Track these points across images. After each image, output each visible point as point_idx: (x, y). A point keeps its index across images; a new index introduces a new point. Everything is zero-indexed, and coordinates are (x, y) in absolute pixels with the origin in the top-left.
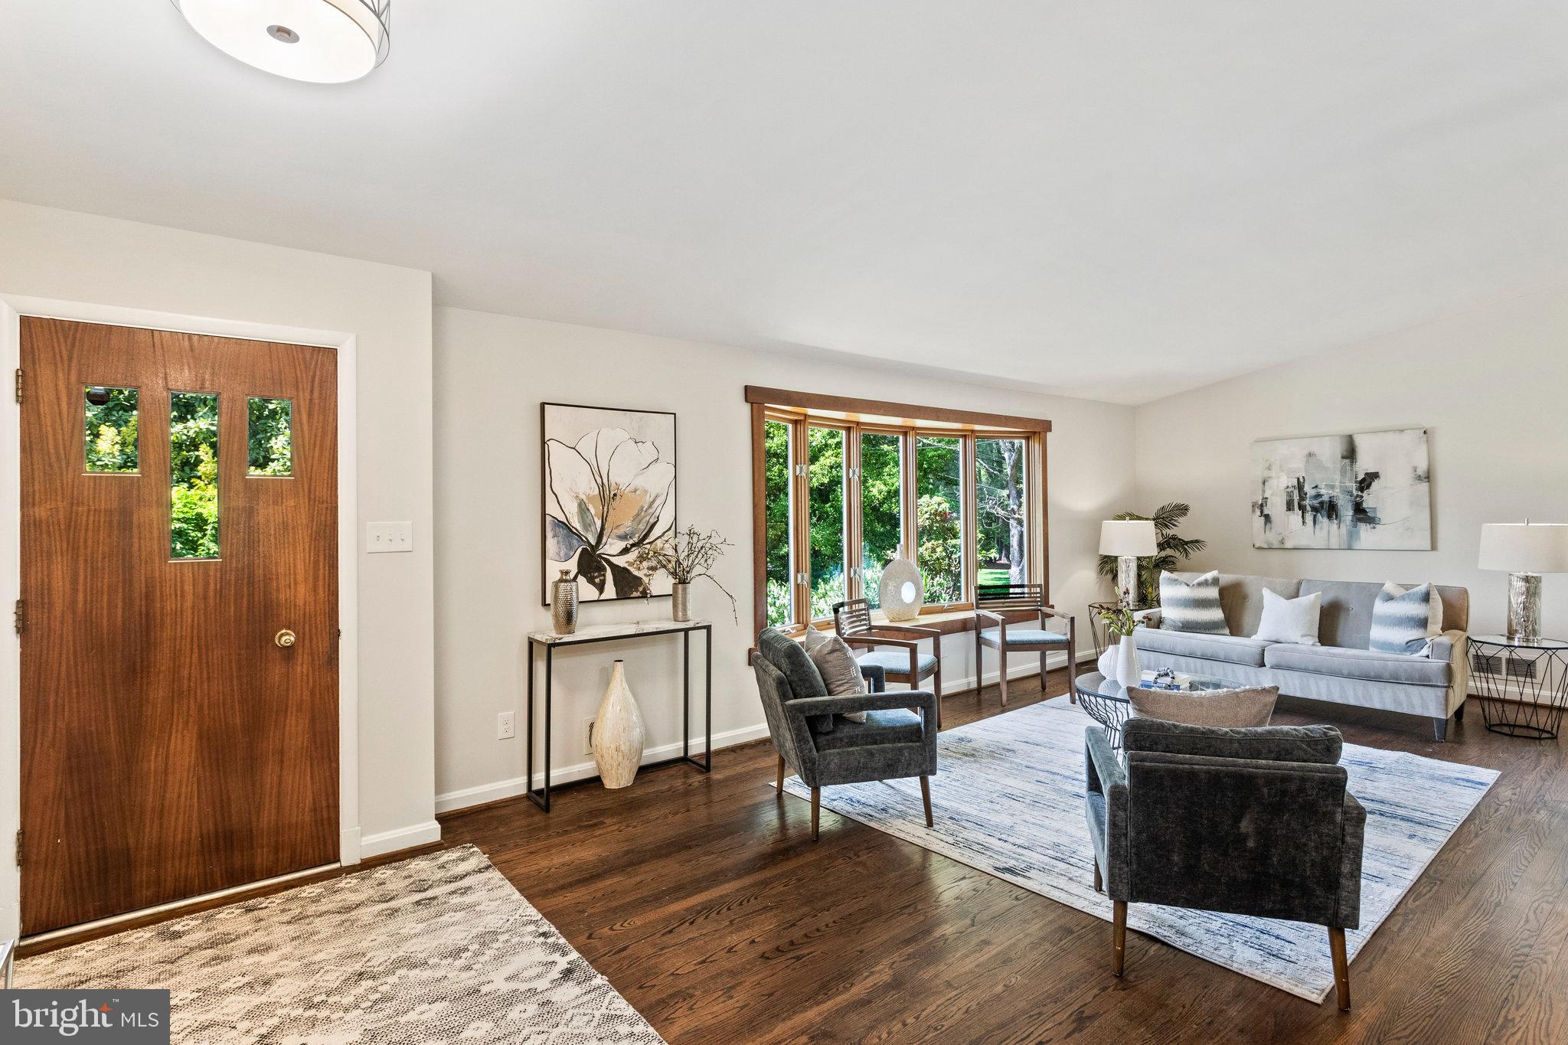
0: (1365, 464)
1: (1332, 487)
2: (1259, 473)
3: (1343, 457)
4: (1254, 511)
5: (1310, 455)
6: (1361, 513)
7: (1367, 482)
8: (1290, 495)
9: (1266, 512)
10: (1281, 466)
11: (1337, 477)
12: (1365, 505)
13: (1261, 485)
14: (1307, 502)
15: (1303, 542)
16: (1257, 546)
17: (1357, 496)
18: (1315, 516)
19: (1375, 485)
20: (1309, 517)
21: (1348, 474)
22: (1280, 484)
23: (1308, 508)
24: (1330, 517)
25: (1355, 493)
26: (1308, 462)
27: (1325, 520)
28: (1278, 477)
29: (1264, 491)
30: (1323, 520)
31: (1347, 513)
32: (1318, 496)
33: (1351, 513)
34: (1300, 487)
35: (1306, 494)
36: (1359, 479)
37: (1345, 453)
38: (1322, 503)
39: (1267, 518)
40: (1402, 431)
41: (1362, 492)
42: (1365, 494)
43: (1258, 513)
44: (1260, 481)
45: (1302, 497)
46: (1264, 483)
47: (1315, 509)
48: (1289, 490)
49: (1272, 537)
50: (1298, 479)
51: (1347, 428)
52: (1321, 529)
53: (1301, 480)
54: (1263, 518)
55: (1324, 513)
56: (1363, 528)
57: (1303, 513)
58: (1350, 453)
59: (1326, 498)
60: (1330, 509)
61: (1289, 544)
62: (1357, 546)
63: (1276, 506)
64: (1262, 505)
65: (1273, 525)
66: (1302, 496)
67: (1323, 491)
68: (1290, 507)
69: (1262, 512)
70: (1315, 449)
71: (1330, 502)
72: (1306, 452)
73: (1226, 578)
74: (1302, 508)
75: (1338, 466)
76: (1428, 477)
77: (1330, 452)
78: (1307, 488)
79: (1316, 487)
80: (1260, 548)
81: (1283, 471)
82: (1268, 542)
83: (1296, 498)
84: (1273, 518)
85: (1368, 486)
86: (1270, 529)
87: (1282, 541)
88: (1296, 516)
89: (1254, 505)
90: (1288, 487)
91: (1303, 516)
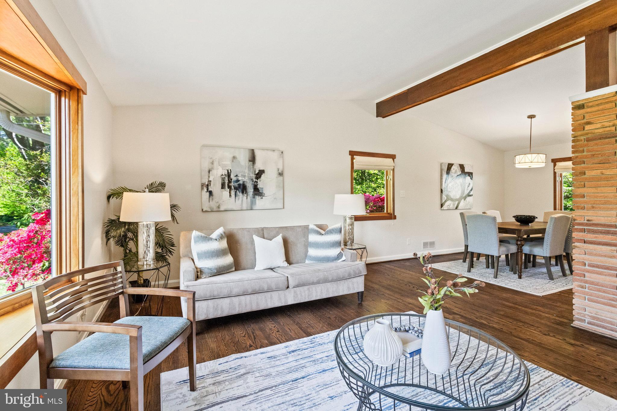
0: (259, 166)
1: (244, 176)
2: (206, 165)
3: (250, 161)
4: (202, 189)
5: (234, 158)
6: (257, 191)
7: (260, 174)
8: (223, 179)
9: (210, 189)
10: (219, 162)
11: (247, 171)
12: (258, 187)
13: (207, 173)
14: (232, 184)
15: (229, 207)
16: (204, 210)
17: (255, 181)
18: (236, 192)
19: (263, 176)
20: (233, 192)
21: (252, 170)
22: (219, 172)
23: (233, 187)
24: (243, 193)
25: (254, 180)
26: (233, 161)
27: (241, 194)
28: (217, 169)
29: (209, 177)
30: (240, 194)
31: (251, 190)
32: (238, 181)
33: (252, 190)
34: (229, 175)
35: (232, 179)
36: (256, 173)
37: (250, 159)
38: (239, 185)
39: (211, 193)
40: (274, 151)
41: (257, 180)
42: (258, 181)
43: (205, 190)
44: (207, 170)
46: (209, 172)
47: (236, 188)
48: (223, 177)
49: (213, 204)
50: (228, 171)
51: (252, 146)
52: (239, 199)
53: (230, 172)
54: (208, 193)
55: (240, 190)
56: (258, 198)
57: (230, 190)
58: (253, 160)
59: (241, 182)
60: (242, 188)
61: (222, 208)
62: (255, 208)
63: (216, 187)
64: (208, 185)
65: (214, 197)
66: (230, 181)
67: (240, 178)
68: (223, 186)
69: (207, 190)
70: (236, 155)
71: (243, 184)
72: (232, 156)
74: (229, 187)
75: (247, 165)
76: (281, 174)
77: (243, 158)
78: (232, 176)
79: (237, 176)
80: (206, 211)
81: (220, 165)
82: (210, 208)
83: (227, 181)
84: (214, 193)
85: (260, 177)
86: (212, 199)
87: (219, 207)
88: (226, 192)
89: (203, 185)
90: (222, 175)
91: (230, 192)
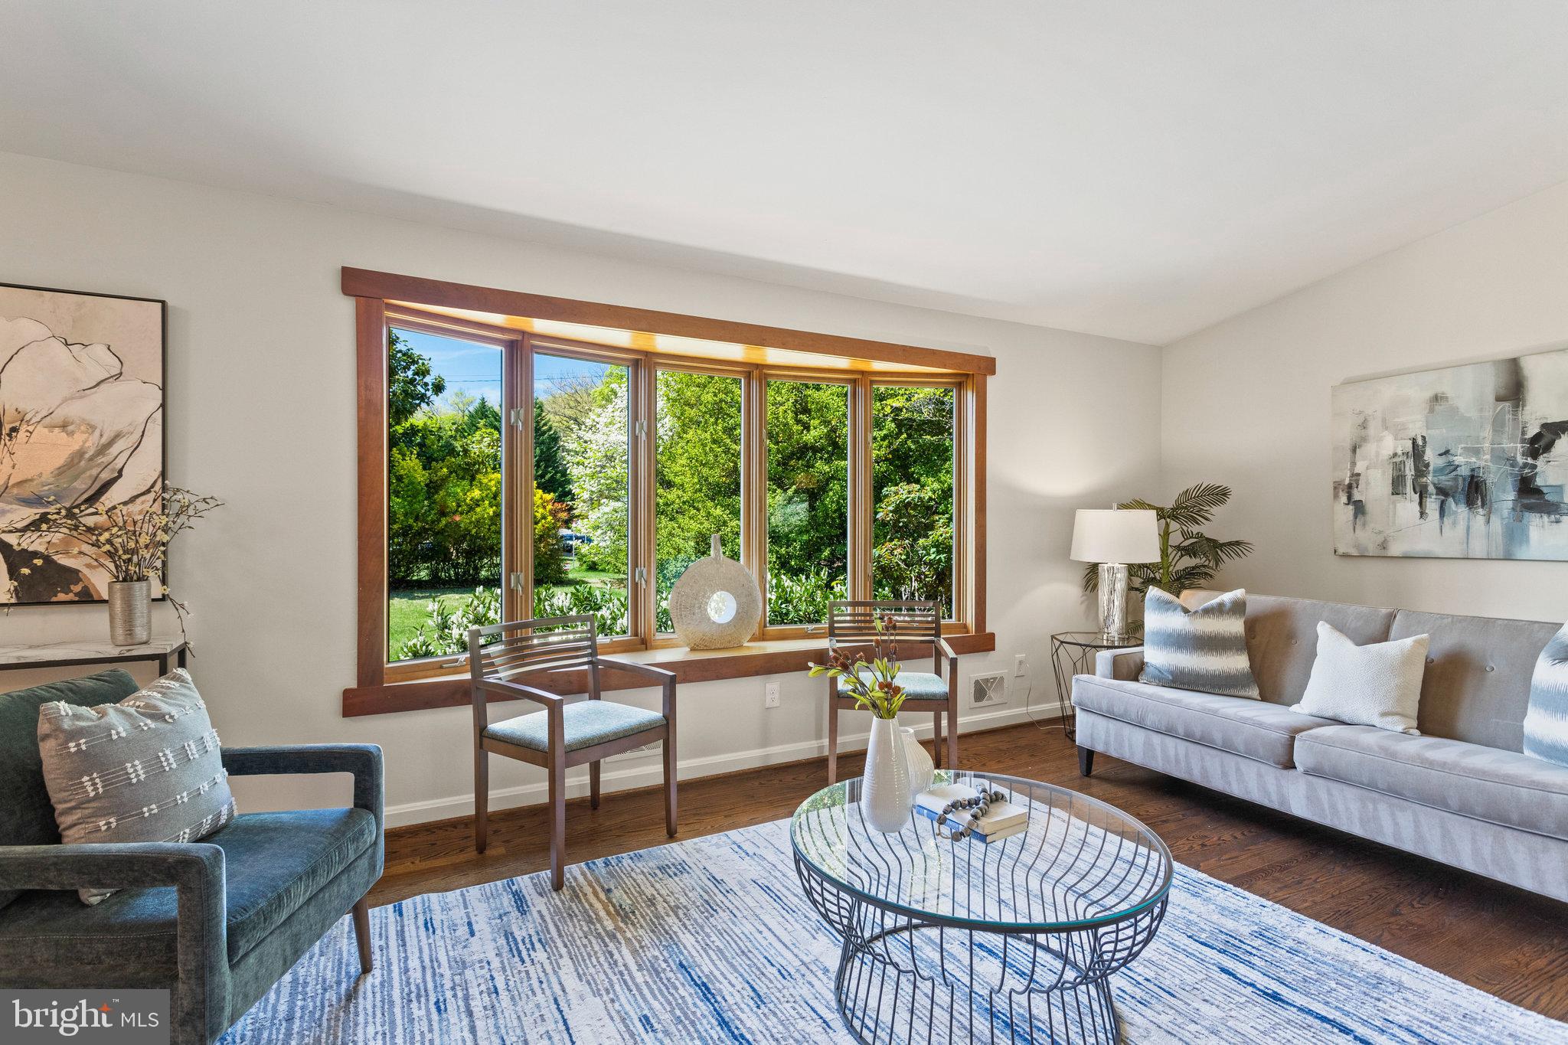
0: (1541, 410)
1: (1477, 452)
2: (1346, 433)
3: (1499, 399)
4: (1336, 496)
5: (1436, 399)
6: (1533, 497)
7: (1545, 439)
8: (1398, 468)
9: (1357, 496)
10: (1384, 421)
11: (1487, 433)
12: (1539, 482)
13: (1349, 453)
14: (1429, 479)
15: (1421, 546)
16: (1341, 551)
17: (1526, 465)
18: (1443, 503)
19: (1561, 443)
20: (1432, 504)
21: (1509, 428)
22: (1382, 453)
23: (1431, 489)
24: (1470, 503)
25: (1521, 460)
26: (1432, 410)
27: (1462, 510)
28: (1380, 440)
29: (1354, 464)
30: (1458, 510)
31: (1505, 496)
32: (1450, 468)
33: (1512, 496)
34: (1417, 452)
35: (1427, 465)
36: (1531, 434)
37: (1502, 392)
38: (1456, 480)
39: (1359, 508)
41: (1535, 458)
42: (1540, 462)
43: (1344, 499)
44: (1348, 445)
45: (1421, 469)
46: (1354, 450)
47: (1442, 491)
48: (1397, 459)
49: (1367, 538)
50: (1414, 441)
51: (1508, 347)
52: (1454, 523)
53: (1420, 442)
54: (1351, 507)
55: (1462, 498)
56: (1535, 522)
57: (1421, 498)
58: (1514, 391)
59: (1464, 471)
60: (1472, 491)
61: (1395, 549)
62: (1520, 554)
63: (1375, 486)
64: (1350, 486)
65: (1368, 517)
67: (1459, 460)
68: (1397, 485)
69: (1349, 498)
70: (1446, 388)
71: (1472, 477)
72: (1429, 394)
73: (1259, 602)
74: (1419, 489)
75: (1489, 415)
77: (1475, 395)
78: (1430, 455)
79: (1447, 452)
80: (1345, 556)
81: (1386, 429)
82: (1357, 546)
83: (1409, 471)
84: (1369, 507)
85: (1548, 448)
86: (1364, 525)
87: (1384, 546)
88: (1408, 506)
89: (1337, 486)
90: (1395, 455)
91: (1421, 504)
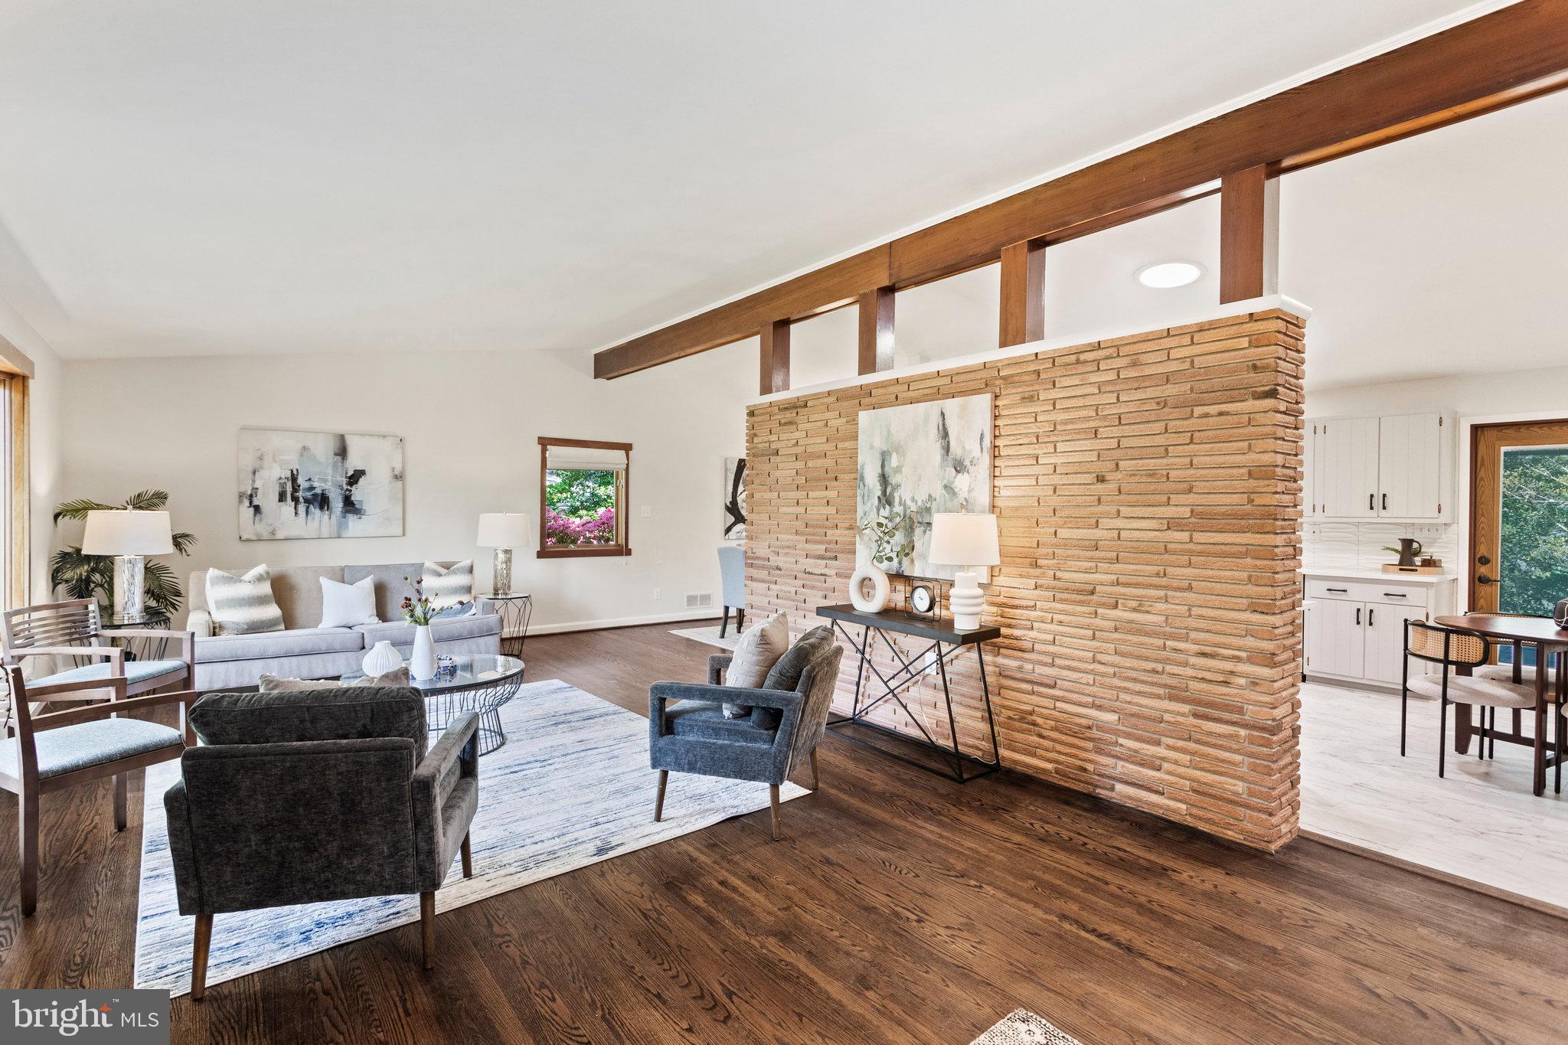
0: (354, 463)
1: (325, 481)
2: (248, 461)
3: (336, 454)
4: (241, 502)
5: (304, 448)
6: (350, 505)
7: (355, 478)
8: (283, 486)
9: (256, 502)
10: (274, 457)
11: (330, 471)
12: (353, 498)
13: (251, 475)
14: (300, 494)
15: (294, 532)
16: (244, 538)
17: (347, 490)
18: (308, 508)
19: (362, 481)
20: (302, 508)
21: (340, 470)
22: (272, 476)
23: (301, 500)
24: (321, 508)
25: (345, 487)
26: (302, 455)
27: (317, 511)
28: (271, 468)
29: (254, 481)
30: (315, 511)
31: (337, 504)
32: (312, 488)
33: (341, 505)
34: (294, 479)
35: (299, 486)
36: (349, 474)
37: (337, 451)
38: (315, 495)
39: (257, 509)
40: (384, 437)
41: (351, 486)
42: (353, 488)
43: (247, 503)
44: (250, 469)
46: (254, 473)
47: (307, 501)
48: (282, 481)
49: (262, 528)
50: (292, 471)
51: (340, 429)
52: (313, 519)
53: (295, 472)
54: (252, 509)
55: (317, 504)
56: (351, 517)
57: (296, 504)
58: (342, 452)
59: (318, 491)
60: (322, 501)
61: (280, 535)
62: (345, 534)
63: (268, 499)
64: (251, 496)
65: (263, 515)
66: (296, 488)
67: (316, 484)
68: (282, 497)
69: (251, 503)
70: (308, 444)
71: (323, 494)
72: (299, 446)
73: (275, 570)
74: (295, 500)
75: (331, 461)
76: (399, 477)
77: (323, 450)
78: (300, 481)
79: (310, 480)
80: (248, 540)
81: (275, 462)
82: (257, 534)
83: (289, 489)
84: (264, 509)
85: (356, 482)
86: (261, 520)
87: (273, 533)
88: (288, 507)
89: (241, 496)
90: (280, 478)
91: (295, 508)
